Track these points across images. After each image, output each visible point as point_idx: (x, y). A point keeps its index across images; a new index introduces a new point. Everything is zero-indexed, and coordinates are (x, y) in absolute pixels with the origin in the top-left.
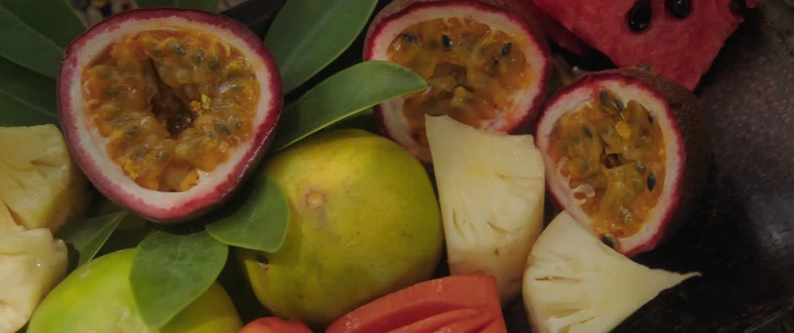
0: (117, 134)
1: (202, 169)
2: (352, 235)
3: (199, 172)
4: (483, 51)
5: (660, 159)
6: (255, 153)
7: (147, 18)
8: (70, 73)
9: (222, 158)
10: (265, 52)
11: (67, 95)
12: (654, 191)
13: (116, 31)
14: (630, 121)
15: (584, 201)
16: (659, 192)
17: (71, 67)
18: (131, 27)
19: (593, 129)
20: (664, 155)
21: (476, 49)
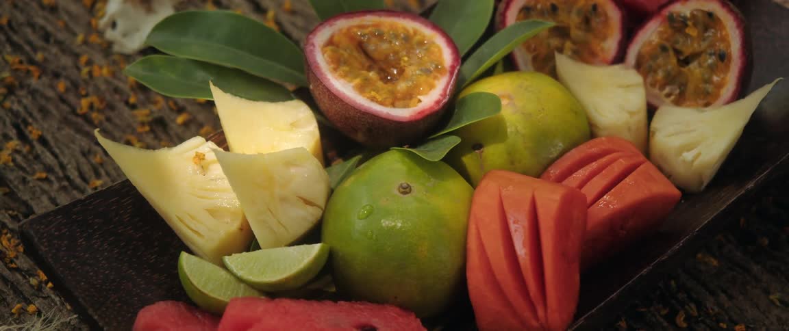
0: (357, 81)
1: (419, 94)
2: (539, 111)
3: (419, 97)
4: (579, 12)
5: (724, 39)
6: (451, 82)
7: (352, 18)
8: (312, 51)
9: (432, 87)
10: (436, 27)
11: (315, 62)
12: (726, 61)
13: (333, 27)
14: (695, 25)
15: (673, 97)
16: (729, 61)
17: (312, 48)
18: (342, 24)
19: (668, 45)
20: (727, 35)
21: (574, 11)
